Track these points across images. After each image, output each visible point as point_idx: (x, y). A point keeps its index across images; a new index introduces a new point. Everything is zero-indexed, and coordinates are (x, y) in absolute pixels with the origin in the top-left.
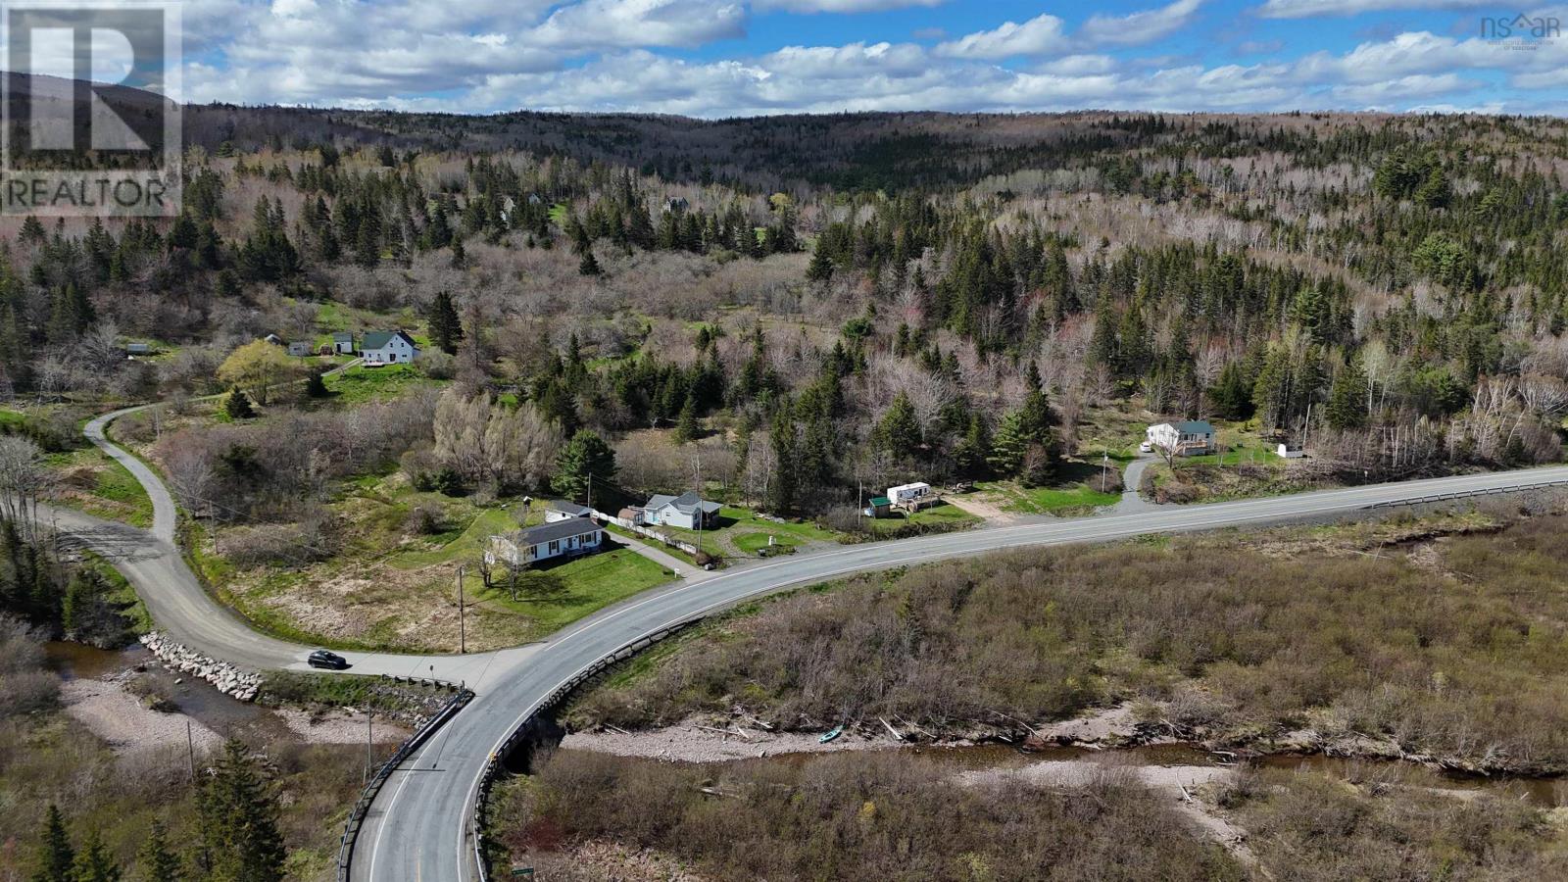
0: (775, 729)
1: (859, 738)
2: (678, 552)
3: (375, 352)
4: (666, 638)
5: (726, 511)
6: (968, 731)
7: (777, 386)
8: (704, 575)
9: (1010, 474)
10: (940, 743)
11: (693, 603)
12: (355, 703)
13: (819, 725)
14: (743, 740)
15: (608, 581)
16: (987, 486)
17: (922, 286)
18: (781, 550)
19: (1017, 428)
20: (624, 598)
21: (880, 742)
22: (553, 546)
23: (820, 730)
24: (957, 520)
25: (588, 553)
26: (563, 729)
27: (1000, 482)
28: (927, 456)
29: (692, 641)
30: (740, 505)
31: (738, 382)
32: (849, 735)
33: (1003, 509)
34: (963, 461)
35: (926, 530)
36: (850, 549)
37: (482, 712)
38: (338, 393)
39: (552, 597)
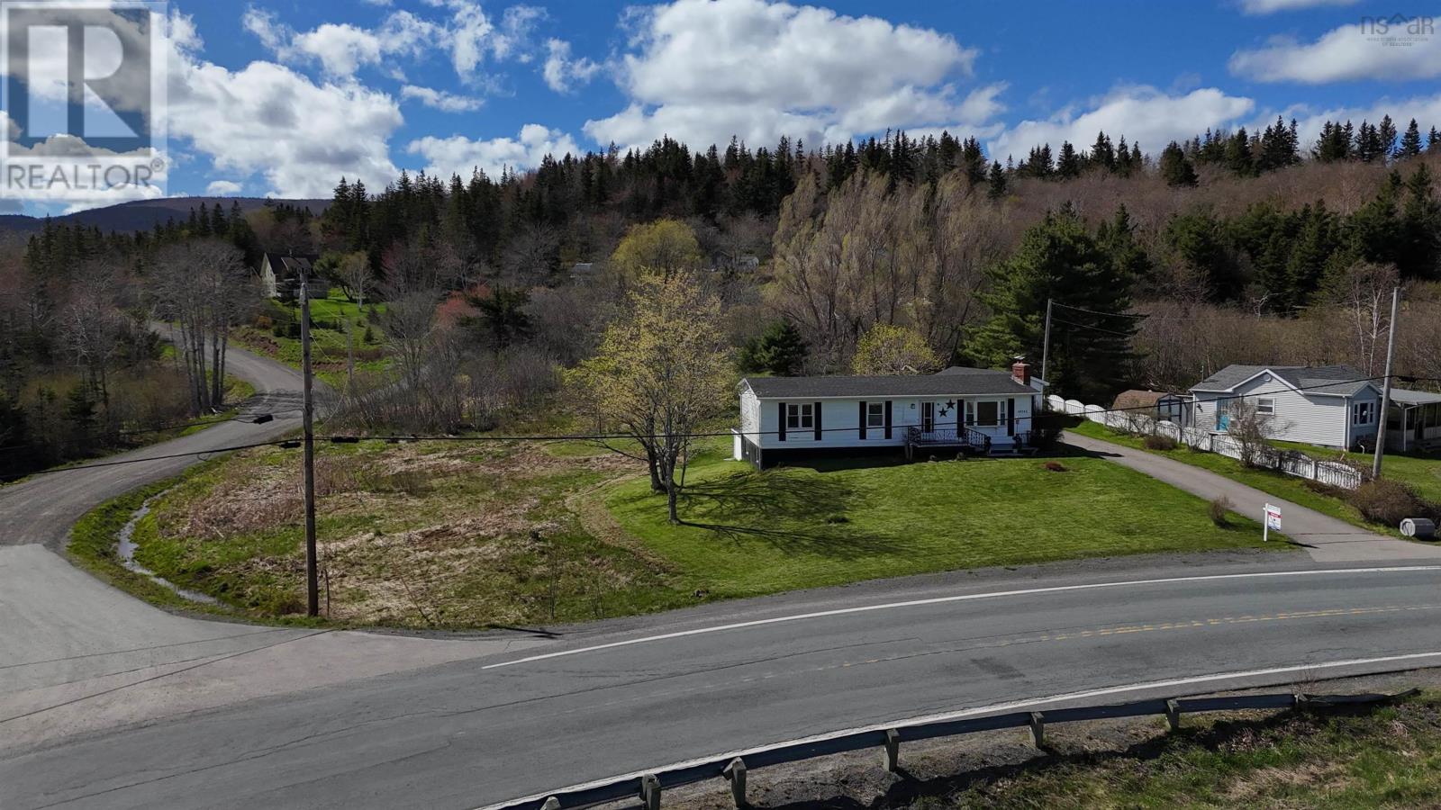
22: (873, 414)
25: (974, 450)
39: (788, 524)
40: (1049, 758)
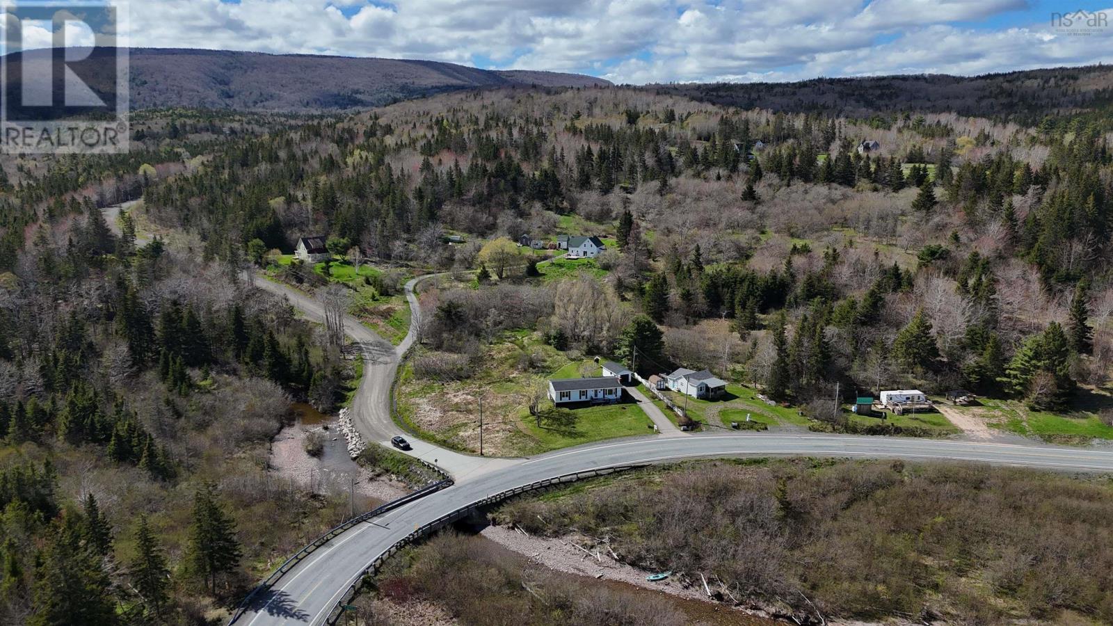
0: (622, 560)
1: (679, 585)
2: (671, 413)
3: (575, 249)
4: (610, 474)
5: (731, 388)
6: (768, 605)
7: (832, 294)
8: (680, 434)
9: (1020, 396)
10: (741, 608)
11: (650, 453)
12: (398, 474)
13: (654, 566)
14: (596, 562)
15: (607, 425)
16: (991, 403)
17: (1011, 219)
18: (756, 426)
19: (1031, 354)
20: (607, 438)
21: (694, 593)
22: (583, 393)
23: (652, 571)
24: (935, 427)
25: (607, 402)
26: (489, 521)
27: (1009, 401)
28: (937, 369)
29: (630, 480)
30: (750, 385)
31: (799, 291)
32: (672, 580)
33: (990, 426)
34: (973, 378)
35: (898, 431)
36: (814, 436)
37: (446, 496)
38: (544, 274)
39: (563, 428)
40: (615, 472)
